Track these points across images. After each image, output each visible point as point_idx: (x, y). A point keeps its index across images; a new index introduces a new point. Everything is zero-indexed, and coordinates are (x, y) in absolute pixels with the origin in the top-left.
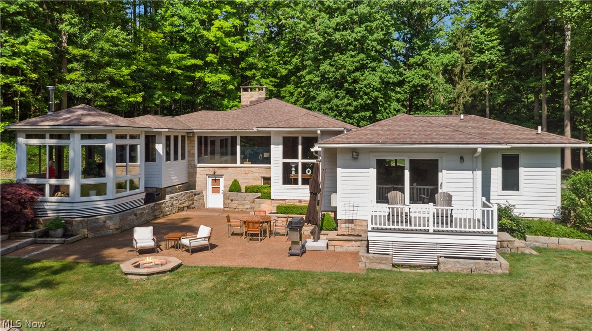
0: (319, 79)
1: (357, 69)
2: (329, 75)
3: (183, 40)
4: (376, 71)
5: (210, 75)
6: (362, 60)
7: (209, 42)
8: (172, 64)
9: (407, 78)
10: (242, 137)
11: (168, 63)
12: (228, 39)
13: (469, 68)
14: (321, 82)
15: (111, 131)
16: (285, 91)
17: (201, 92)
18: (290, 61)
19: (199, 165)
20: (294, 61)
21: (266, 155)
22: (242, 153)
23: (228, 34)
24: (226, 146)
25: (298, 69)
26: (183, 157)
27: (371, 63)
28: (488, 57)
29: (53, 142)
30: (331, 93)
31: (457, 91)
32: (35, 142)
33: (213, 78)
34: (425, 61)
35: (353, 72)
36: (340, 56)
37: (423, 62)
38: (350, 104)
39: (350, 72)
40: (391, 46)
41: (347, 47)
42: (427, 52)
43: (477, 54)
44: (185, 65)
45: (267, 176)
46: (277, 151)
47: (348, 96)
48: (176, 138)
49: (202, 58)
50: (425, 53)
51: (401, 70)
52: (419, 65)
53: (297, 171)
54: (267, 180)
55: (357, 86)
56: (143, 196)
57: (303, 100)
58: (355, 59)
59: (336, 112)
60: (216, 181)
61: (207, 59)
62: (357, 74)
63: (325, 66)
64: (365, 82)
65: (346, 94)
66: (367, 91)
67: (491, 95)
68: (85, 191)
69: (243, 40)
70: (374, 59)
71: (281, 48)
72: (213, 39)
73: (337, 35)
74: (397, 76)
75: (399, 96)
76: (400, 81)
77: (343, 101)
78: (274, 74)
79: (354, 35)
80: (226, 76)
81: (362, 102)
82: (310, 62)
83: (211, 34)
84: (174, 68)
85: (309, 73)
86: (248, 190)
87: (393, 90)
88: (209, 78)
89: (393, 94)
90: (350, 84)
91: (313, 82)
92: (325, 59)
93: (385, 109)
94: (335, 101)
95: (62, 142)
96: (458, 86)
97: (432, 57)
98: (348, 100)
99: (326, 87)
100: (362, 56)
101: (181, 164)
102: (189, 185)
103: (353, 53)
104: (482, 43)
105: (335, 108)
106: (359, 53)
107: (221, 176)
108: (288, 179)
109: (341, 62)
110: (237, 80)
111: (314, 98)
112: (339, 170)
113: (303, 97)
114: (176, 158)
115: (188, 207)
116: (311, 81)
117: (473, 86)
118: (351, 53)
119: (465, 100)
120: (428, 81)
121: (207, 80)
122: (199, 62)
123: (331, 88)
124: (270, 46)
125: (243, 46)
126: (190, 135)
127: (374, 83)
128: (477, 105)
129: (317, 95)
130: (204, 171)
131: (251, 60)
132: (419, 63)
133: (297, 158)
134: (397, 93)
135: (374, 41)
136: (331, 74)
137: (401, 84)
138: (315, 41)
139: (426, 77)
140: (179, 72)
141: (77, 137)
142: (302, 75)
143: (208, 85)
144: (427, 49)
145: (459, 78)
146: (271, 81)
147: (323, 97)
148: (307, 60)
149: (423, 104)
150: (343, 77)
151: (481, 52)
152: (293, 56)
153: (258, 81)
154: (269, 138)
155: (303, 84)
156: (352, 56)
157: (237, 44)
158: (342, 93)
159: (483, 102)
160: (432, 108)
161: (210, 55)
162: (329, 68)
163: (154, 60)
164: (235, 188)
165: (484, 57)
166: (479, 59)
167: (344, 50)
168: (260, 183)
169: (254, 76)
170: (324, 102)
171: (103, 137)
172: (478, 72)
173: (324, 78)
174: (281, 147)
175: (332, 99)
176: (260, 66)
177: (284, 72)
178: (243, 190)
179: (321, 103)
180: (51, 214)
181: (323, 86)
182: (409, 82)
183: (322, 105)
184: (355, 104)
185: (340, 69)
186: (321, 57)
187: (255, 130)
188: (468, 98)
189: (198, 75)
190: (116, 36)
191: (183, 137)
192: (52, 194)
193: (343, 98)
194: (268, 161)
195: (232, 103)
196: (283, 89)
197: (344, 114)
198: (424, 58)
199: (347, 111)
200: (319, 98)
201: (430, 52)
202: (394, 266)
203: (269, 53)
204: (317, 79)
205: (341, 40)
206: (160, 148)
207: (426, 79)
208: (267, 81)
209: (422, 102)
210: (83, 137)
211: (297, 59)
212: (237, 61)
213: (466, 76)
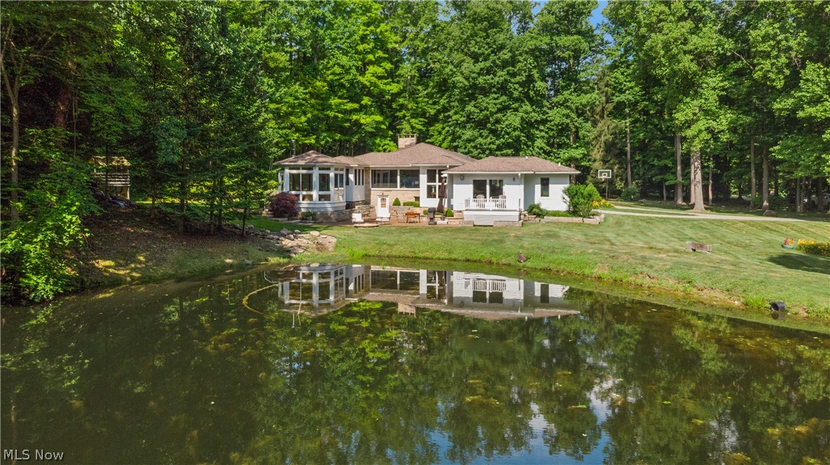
0: (465, 119)
1: (499, 110)
2: (474, 115)
3: (342, 86)
4: (518, 111)
5: (364, 116)
6: (505, 102)
7: (364, 86)
8: (333, 109)
9: (549, 117)
10: (400, 171)
11: (330, 108)
12: (380, 81)
13: (610, 107)
14: (468, 122)
15: (332, 166)
16: (434, 130)
17: (356, 133)
18: (438, 102)
19: (372, 189)
20: (442, 101)
21: (416, 183)
22: (401, 181)
23: (380, 78)
24: (387, 176)
25: (445, 109)
26: (363, 184)
27: (513, 104)
28: (626, 98)
29: (304, 172)
30: (476, 133)
31: (598, 129)
32: (294, 172)
33: (368, 120)
34: (566, 101)
35: (496, 113)
36: (484, 99)
37: (564, 102)
38: (493, 143)
39: (492, 114)
40: (534, 87)
41: (491, 89)
42: (569, 92)
43: (617, 94)
44: (344, 110)
45: (417, 196)
46: (423, 178)
47: (491, 136)
48: (359, 170)
49: (358, 101)
50: (566, 93)
51: (545, 109)
52: (562, 105)
53: (435, 191)
54: (417, 199)
55: (499, 126)
56: (345, 204)
57: (450, 138)
58: (497, 101)
59: (479, 150)
60: (383, 200)
61: (362, 102)
62: (499, 115)
63: (470, 108)
64: (507, 122)
65: (489, 133)
66: (508, 130)
67: (632, 132)
68: (321, 197)
69: (393, 82)
70: (516, 100)
71: (429, 90)
72: (368, 84)
73: (481, 80)
74: (541, 115)
75: (543, 134)
76: (543, 120)
77: (486, 140)
78: (423, 114)
79: (497, 79)
80: (378, 116)
81: (504, 141)
82: (456, 104)
83: (365, 80)
84: (336, 112)
85: (456, 113)
86: (405, 204)
87: (537, 129)
88: (365, 119)
89: (537, 132)
90: (493, 124)
91: (459, 122)
92: (470, 101)
93: (528, 147)
94: (480, 140)
95: (310, 172)
96: (600, 125)
97: (573, 98)
98: (491, 139)
99: (471, 127)
100: (504, 98)
101: (362, 188)
102: (367, 202)
103: (496, 96)
104: (621, 84)
105: (478, 146)
106: (502, 95)
107: (387, 196)
108: (430, 194)
109: (485, 105)
110: (388, 120)
111: (460, 137)
112: (454, 185)
113: (450, 135)
114: (359, 184)
115: (367, 215)
116: (457, 120)
117: (614, 125)
118: (494, 95)
119: (606, 138)
120: (568, 121)
121: (362, 121)
122: (356, 106)
123: (476, 127)
124: (420, 87)
125: (394, 88)
126: (366, 169)
127: (515, 124)
128: (617, 144)
129: (463, 134)
130: (376, 193)
131: (401, 100)
132: (561, 102)
133: (435, 182)
134: (541, 131)
135: (516, 83)
136: (476, 114)
137: (544, 122)
138: (461, 85)
139: (567, 116)
140: (340, 115)
141: (317, 168)
142: (449, 115)
143: (363, 127)
144: (569, 90)
145: (600, 116)
146: (420, 121)
147: (468, 136)
148: (454, 102)
149: (565, 142)
150: (487, 118)
151: (621, 92)
152: (441, 97)
153: (408, 121)
154: (419, 171)
155: (450, 124)
156: (495, 99)
157: (388, 86)
158: (485, 133)
159: (624, 140)
160: (574, 146)
161: (364, 98)
162: (473, 109)
163: (319, 105)
164: (397, 203)
165: (622, 98)
166: (618, 98)
167: (488, 92)
168: (413, 200)
169: (404, 116)
170: (469, 141)
171: (328, 169)
172: (618, 111)
173: (469, 119)
174: (426, 176)
175: (477, 138)
176: (410, 106)
177: (433, 112)
178: (402, 204)
179: (467, 141)
180: (303, 210)
181: (468, 126)
182: (551, 121)
183: (467, 144)
184: (498, 142)
185: (483, 110)
186: (467, 99)
187: (411, 165)
188: (609, 136)
189: (355, 117)
190: (297, 91)
191: (363, 170)
192: (303, 200)
193: (487, 137)
194: (418, 186)
195: (384, 142)
196: (432, 128)
197: (487, 152)
198: (565, 98)
199: (490, 150)
200: (464, 137)
201: (571, 92)
202: (474, 226)
203: (418, 94)
204: (463, 119)
205: (484, 84)
206: (351, 177)
207: (567, 118)
208: (417, 121)
209: (563, 140)
210: (320, 169)
211: (445, 100)
212: (389, 103)
213: (607, 116)
